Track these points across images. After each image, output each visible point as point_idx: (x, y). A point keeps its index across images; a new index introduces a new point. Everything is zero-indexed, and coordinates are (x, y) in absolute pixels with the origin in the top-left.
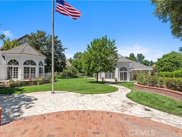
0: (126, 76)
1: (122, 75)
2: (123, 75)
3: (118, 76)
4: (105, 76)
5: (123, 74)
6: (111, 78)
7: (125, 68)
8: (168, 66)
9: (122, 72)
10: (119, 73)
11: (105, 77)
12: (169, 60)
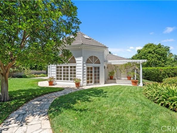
0: (99, 75)
1: (91, 72)
2: (93, 74)
3: (81, 76)
4: (57, 76)
5: (93, 70)
6: (68, 79)
7: (96, 58)
8: (153, 60)
9: (90, 66)
10: (85, 68)
11: (55, 78)
12: (154, 51)
